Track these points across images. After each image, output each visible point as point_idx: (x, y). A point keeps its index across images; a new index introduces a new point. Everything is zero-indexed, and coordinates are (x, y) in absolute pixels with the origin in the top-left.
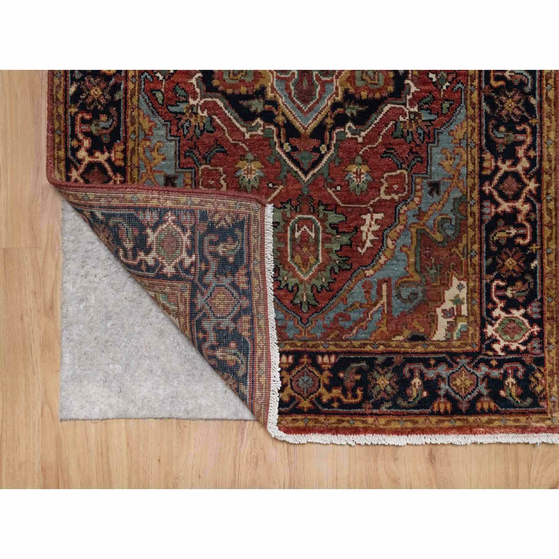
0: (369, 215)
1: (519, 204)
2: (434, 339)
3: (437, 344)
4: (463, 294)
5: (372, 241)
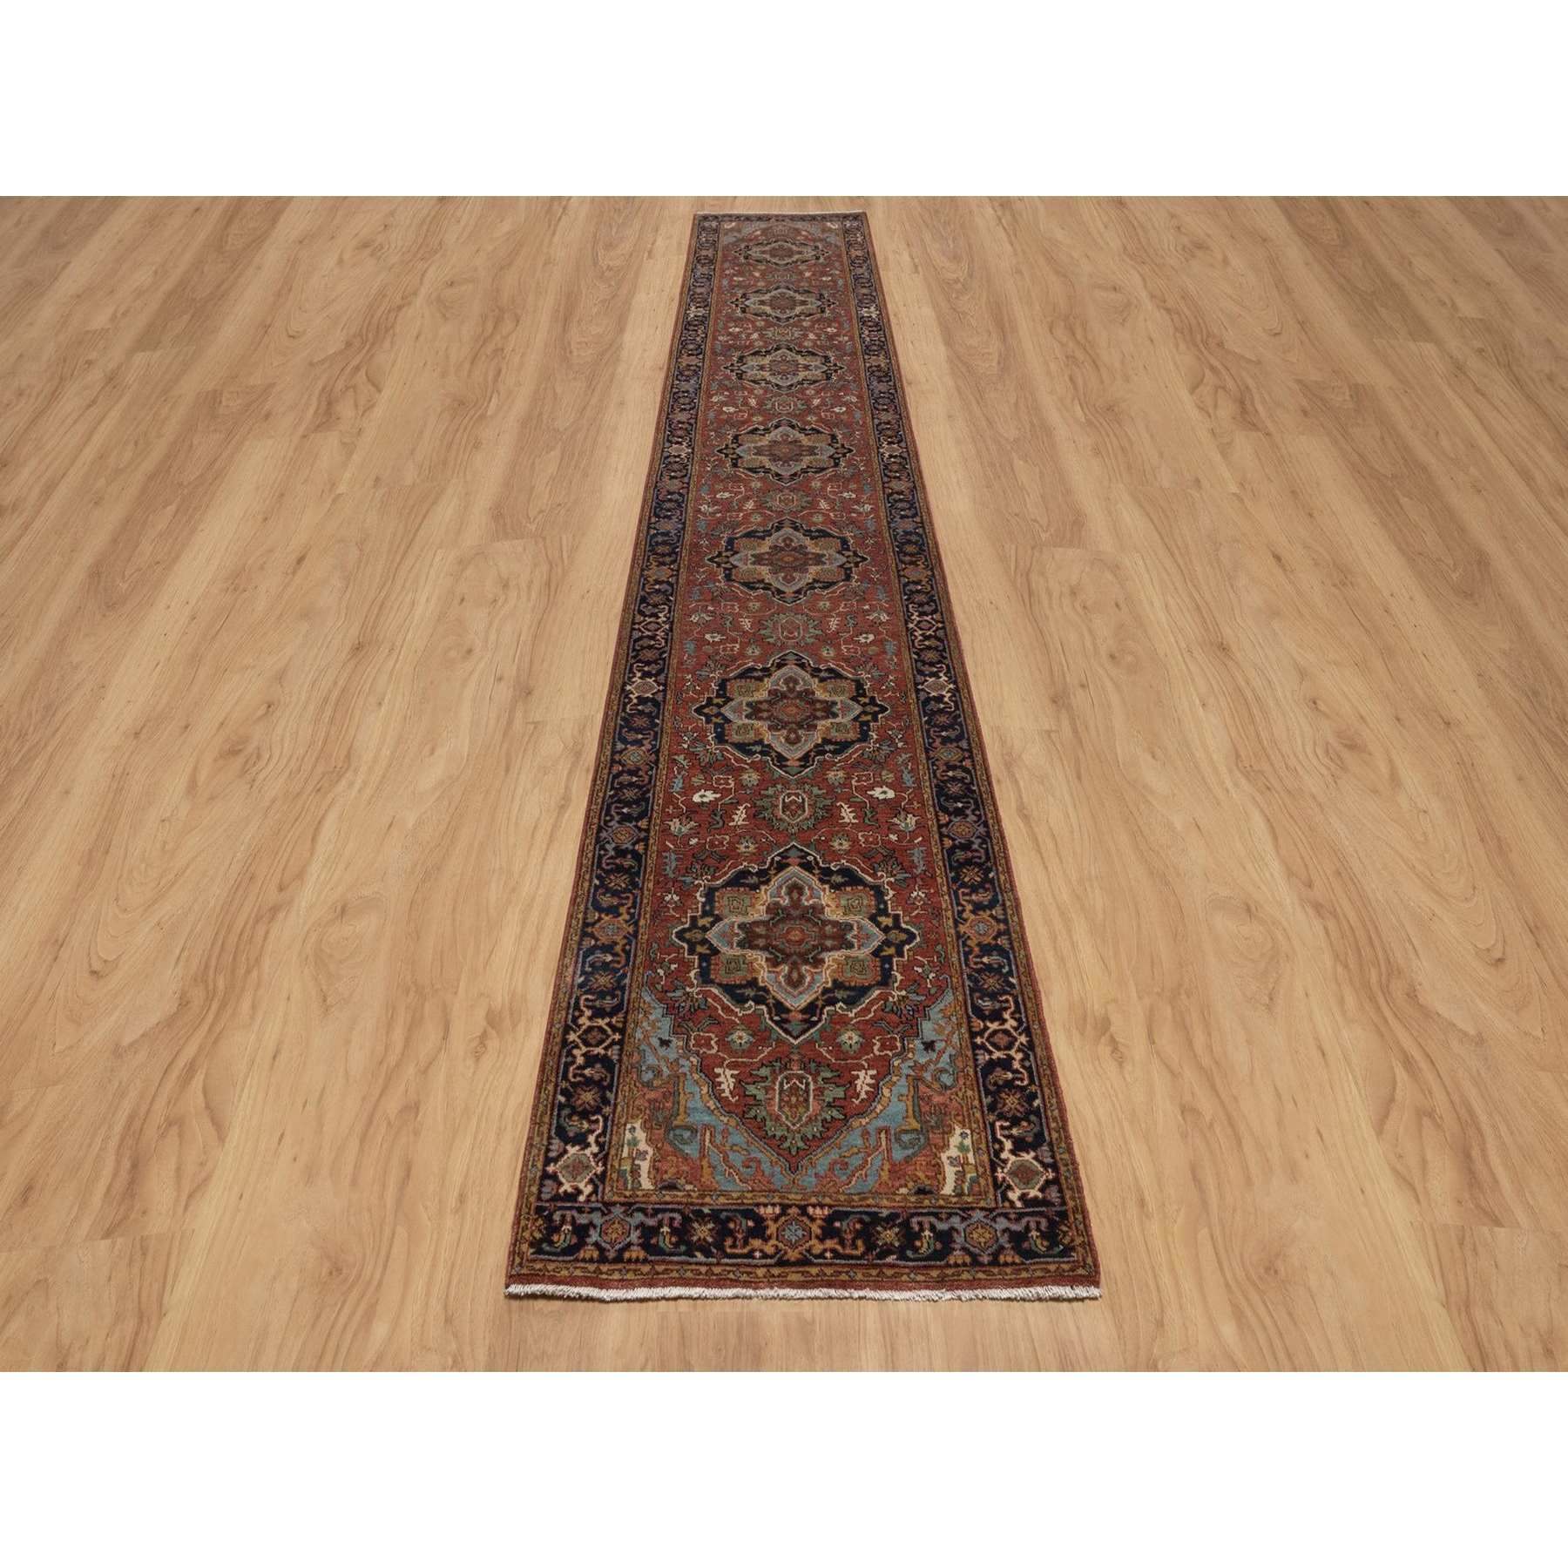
0: (864, 1071)
1: (1012, 1053)
2: (942, 1192)
3: (946, 1198)
4: (968, 1142)
5: (867, 1093)
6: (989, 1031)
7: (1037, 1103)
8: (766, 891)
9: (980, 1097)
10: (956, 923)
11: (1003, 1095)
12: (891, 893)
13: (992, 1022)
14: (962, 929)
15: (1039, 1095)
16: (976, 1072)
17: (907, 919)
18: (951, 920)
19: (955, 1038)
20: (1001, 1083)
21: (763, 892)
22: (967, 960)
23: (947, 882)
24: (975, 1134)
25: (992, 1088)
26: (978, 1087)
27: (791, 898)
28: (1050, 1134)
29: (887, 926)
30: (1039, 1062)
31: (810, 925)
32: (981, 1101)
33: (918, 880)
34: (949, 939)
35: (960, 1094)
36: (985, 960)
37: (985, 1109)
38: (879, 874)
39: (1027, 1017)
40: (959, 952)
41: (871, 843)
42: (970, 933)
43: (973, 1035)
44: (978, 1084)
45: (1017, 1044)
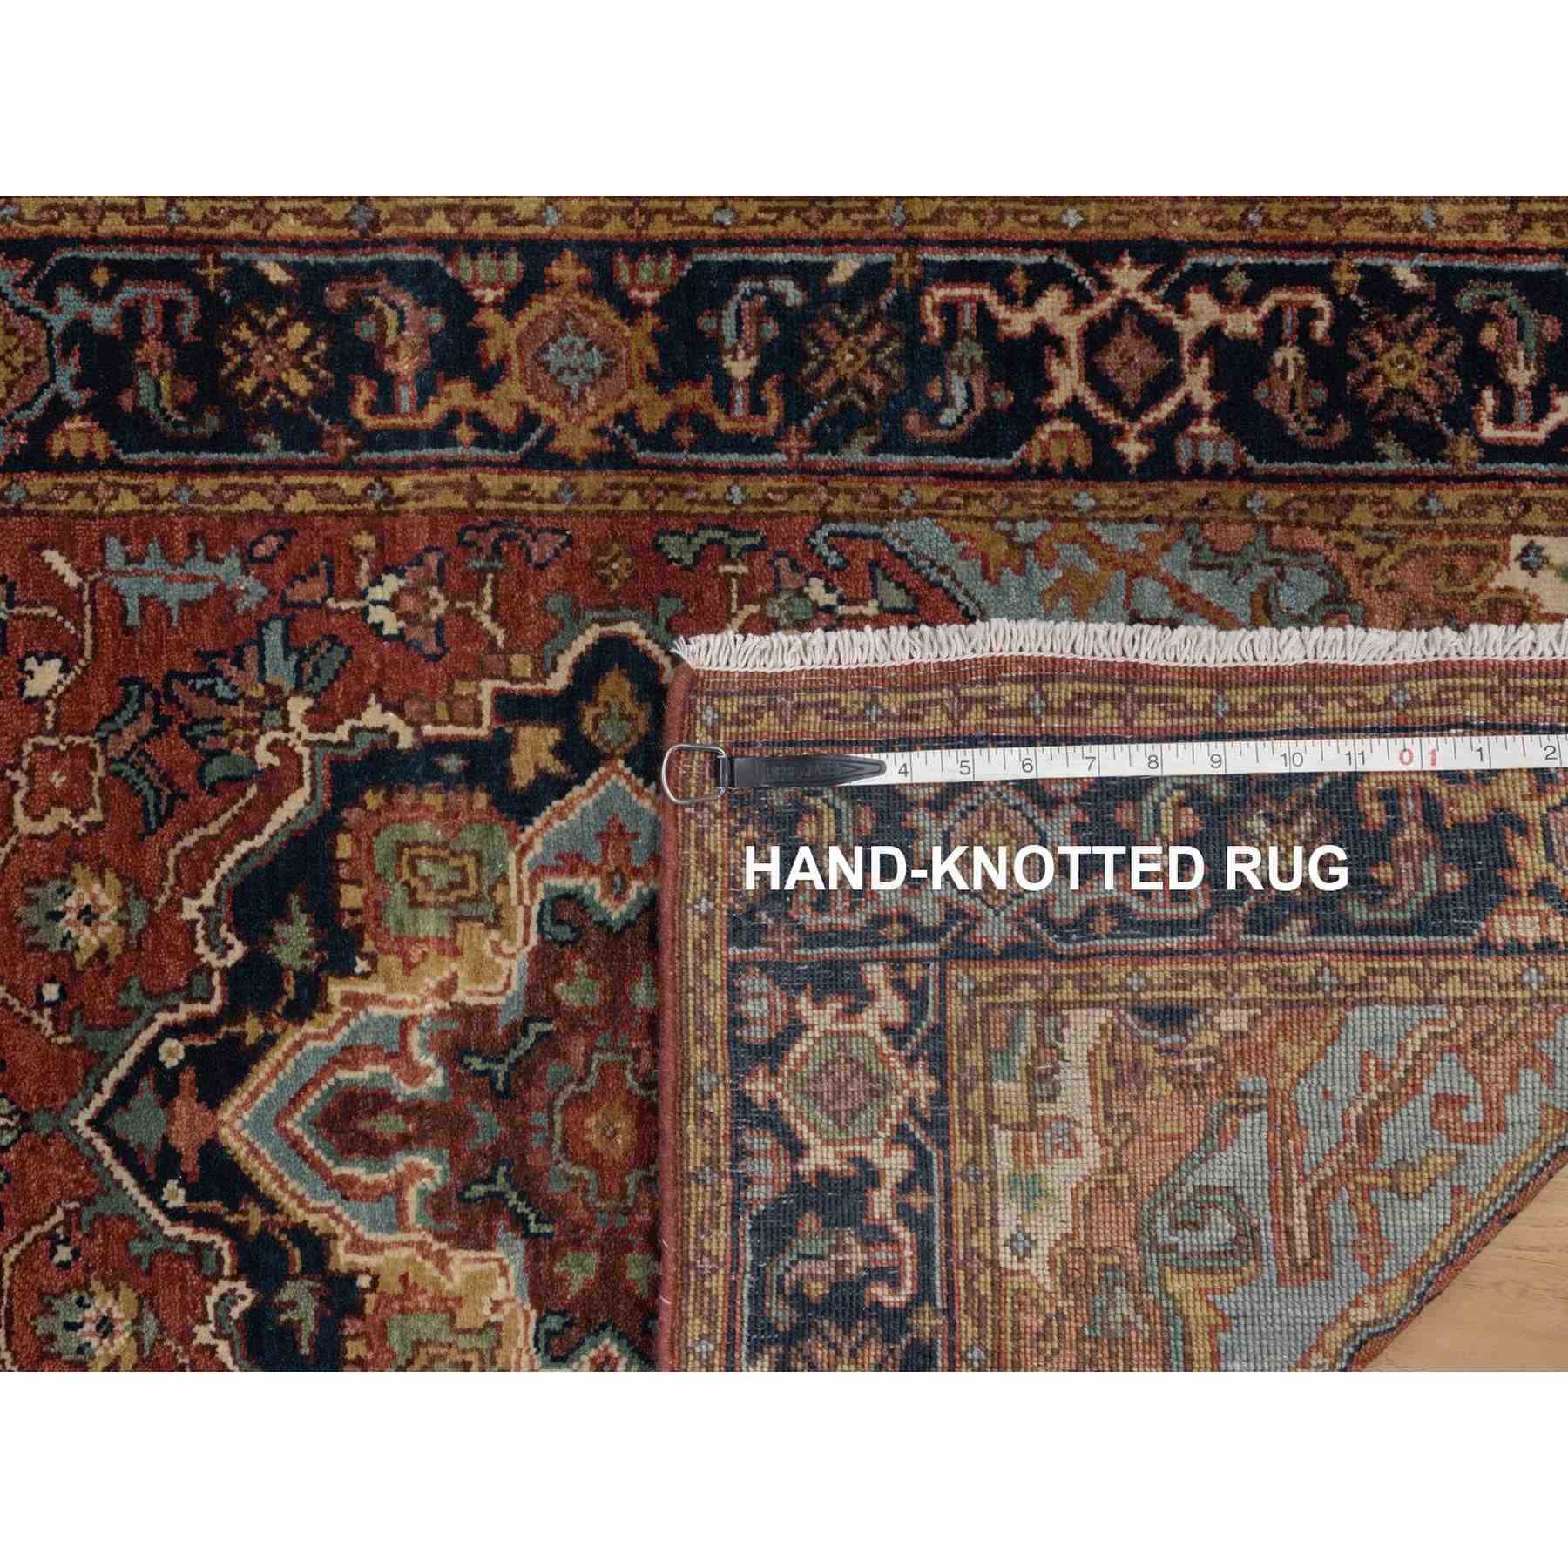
6: (1091, 402)
7: (1405, 274)
8: (358, 1245)
9: (1377, 479)
10: (545, 459)
11: (1375, 392)
12: (373, 716)
13: (1050, 386)
14: (576, 439)
15: (1379, 261)
16: (1274, 480)
17: (521, 663)
18: (533, 480)
19: (1126, 538)
20: (1320, 394)
21: (372, 1261)
22: (741, 442)
23: (310, 468)
24: (1528, 521)
25: (1341, 430)
26: (1341, 479)
27: (405, 1142)
28: (1535, 252)
29: (559, 751)
30: (1235, 235)
31: (554, 1069)
32: (1398, 479)
33: (300, 593)
34: (632, 502)
35: (1365, 550)
36: (740, 368)
37: (1428, 466)
38: (264, 758)
39: (1027, 246)
40: (698, 469)
41: (80, 778)
42: (599, 407)
43: (1106, 467)
44: (1325, 479)
45: (1148, 303)
